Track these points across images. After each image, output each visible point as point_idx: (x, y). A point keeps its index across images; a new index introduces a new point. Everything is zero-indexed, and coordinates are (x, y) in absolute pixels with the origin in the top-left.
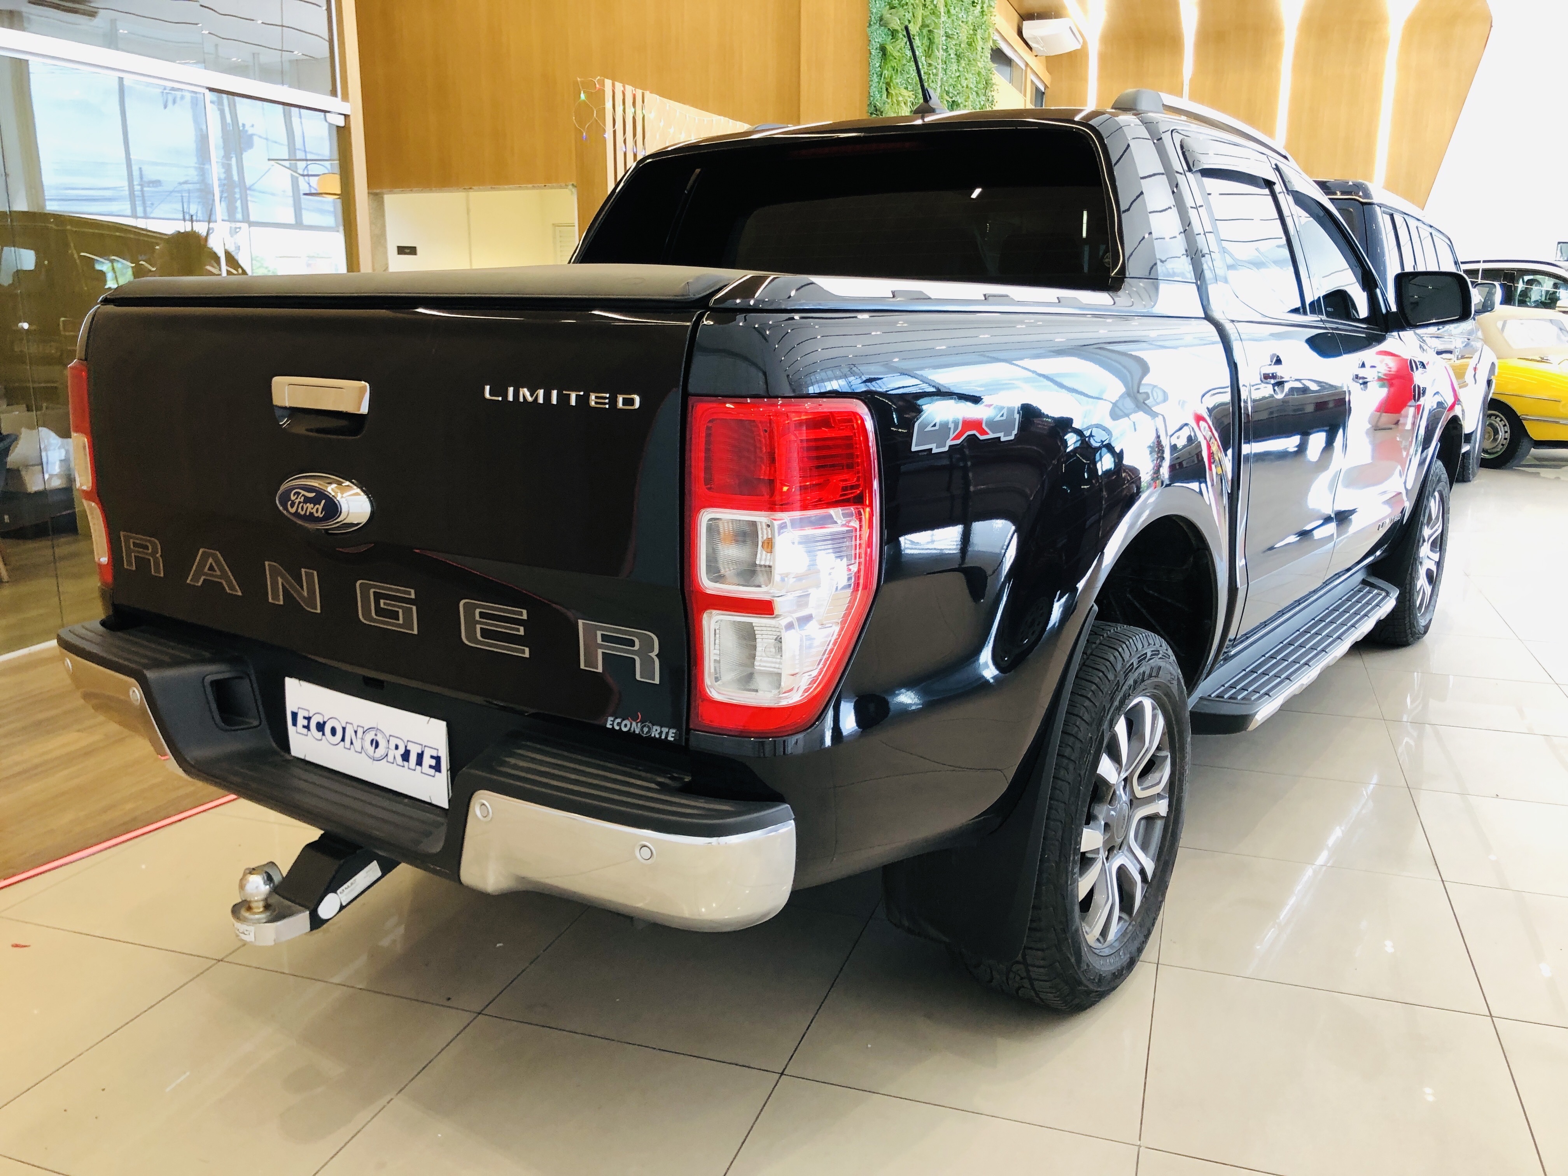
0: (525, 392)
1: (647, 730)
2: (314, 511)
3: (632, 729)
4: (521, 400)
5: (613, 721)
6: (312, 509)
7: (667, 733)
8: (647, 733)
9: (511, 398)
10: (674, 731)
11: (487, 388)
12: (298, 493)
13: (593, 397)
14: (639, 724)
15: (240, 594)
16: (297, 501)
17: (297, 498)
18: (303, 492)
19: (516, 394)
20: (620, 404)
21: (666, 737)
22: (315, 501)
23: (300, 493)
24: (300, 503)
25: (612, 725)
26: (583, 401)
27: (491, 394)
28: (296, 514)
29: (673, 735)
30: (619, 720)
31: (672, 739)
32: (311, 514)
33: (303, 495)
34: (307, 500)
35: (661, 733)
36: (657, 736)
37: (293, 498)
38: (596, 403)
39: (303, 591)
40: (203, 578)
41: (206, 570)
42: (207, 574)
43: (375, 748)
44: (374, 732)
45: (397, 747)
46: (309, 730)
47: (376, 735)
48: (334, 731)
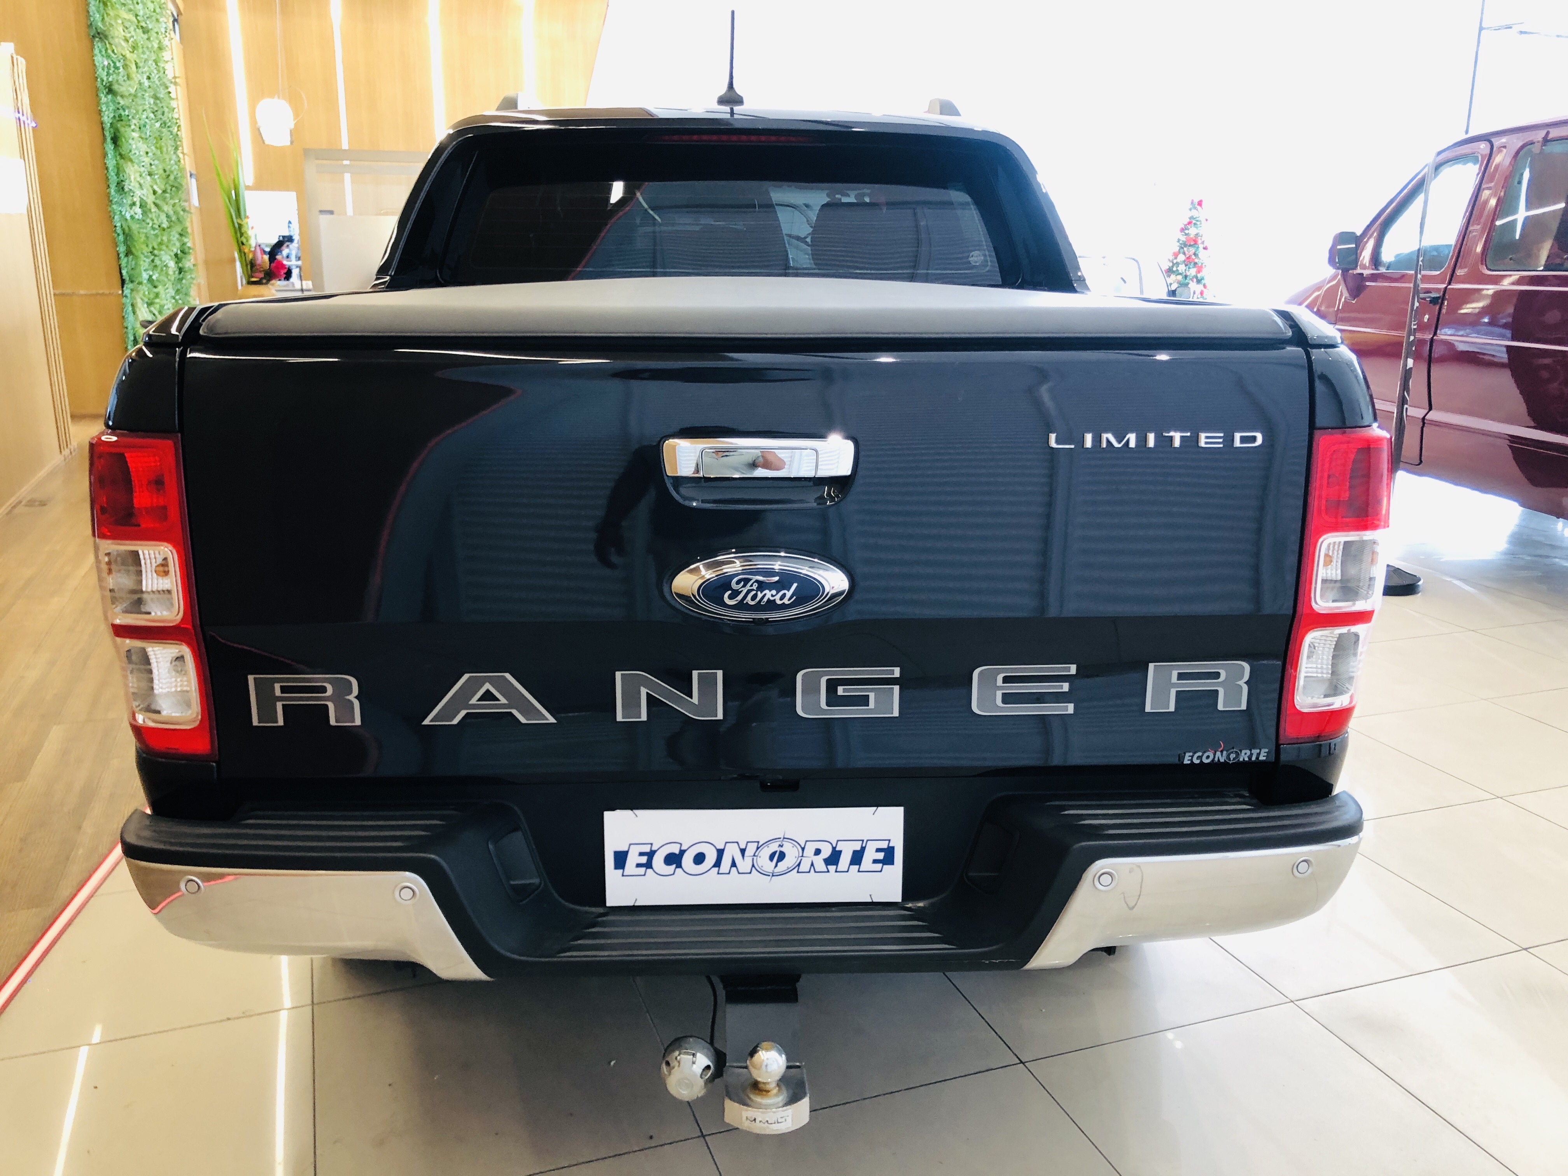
0: (1108, 436)
1: (1234, 756)
2: (777, 597)
3: (1216, 759)
4: (1104, 445)
5: (1192, 757)
6: (770, 595)
7: (1259, 754)
8: (1234, 759)
9: (1089, 445)
10: (1267, 750)
11: (1053, 436)
12: (746, 581)
13: (1203, 436)
14: (1225, 753)
15: (552, 720)
16: (745, 591)
17: (744, 586)
18: (755, 578)
19: (1097, 440)
20: (1237, 443)
21: (1257, 758)
22: (778, 586)
23: (750, 580)
24: (751, 591)
25: (1192, 760)
26: (1191, 443)
27: (1057, 442)
28: (742, 606)
29: (1266, 754)
30: (1200, 754)
31: (1265, 758)
32: (771, 601)
33: (757, 581)
34: (763, 586)
35: (1251, 754)
36: (1247, 759)
37: (736, 587)
38: (1206, 443)
39: (691, 697)
40: (463, 713)
41: (474, 701)
42: (474, 706)
43: (778, 861)
44: (778, 844)
45: (818, 852)
46: (651, 867)
47: (781, 846)
48: (699, 859)
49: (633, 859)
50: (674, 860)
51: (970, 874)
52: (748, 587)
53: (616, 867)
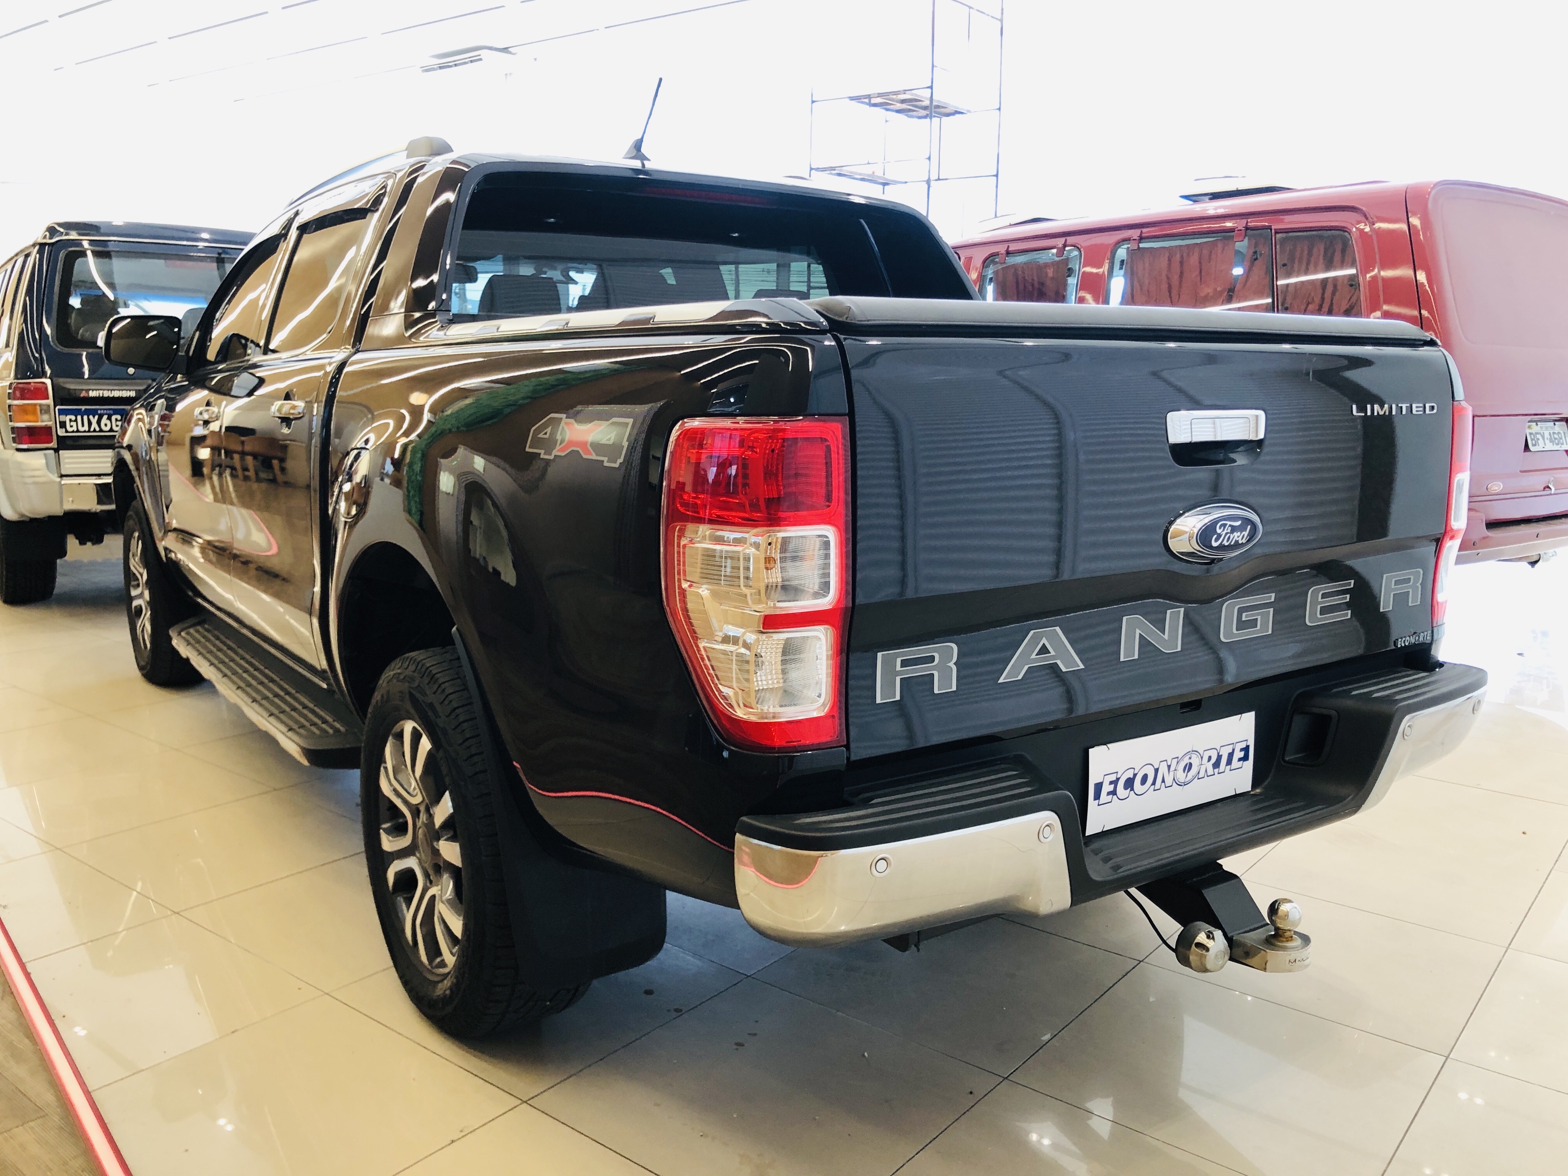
0: (1377, 407)
2: (1240, 538)
4: (1376, 414)
5: (1400, 642)
6: (1238, 537)
9: (1369, 413)
11: (1354, 407)
12: (1225, 525)
13: (1414, 406)
14: (1413, 636)
15: (1080, 667)
16: (1224, 533)
17: (1224, 530)
18: (1229, 523)
19: (1372, 409)
20: (1428, 411)
22: (1241, 529)
23: (1226, 524)
24: (1227, 534)
26: (1410, 411)
27: (1357, 411)
28: (1221, 546)
30: (1404, 639)
32: (1237, 542)
33: (1230, 526)
34: (1234, 529)
37: (1219, 531)
38: (1417, 411)
39: (1164, 634)
40: (1026, 667)
41: (1033, 656)
42: (1035, 660)
43: (1188, 772)
44: (1188, 757)
45: (1210, 758)
46: (1116, 794)
47: (1190, 758)
48: (1144, 779)
49: (1107, 788)
50: (1129, 784)
51: (1287, 759)
52: (1226, 531)
53: (1095, 799)
